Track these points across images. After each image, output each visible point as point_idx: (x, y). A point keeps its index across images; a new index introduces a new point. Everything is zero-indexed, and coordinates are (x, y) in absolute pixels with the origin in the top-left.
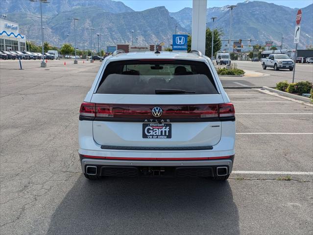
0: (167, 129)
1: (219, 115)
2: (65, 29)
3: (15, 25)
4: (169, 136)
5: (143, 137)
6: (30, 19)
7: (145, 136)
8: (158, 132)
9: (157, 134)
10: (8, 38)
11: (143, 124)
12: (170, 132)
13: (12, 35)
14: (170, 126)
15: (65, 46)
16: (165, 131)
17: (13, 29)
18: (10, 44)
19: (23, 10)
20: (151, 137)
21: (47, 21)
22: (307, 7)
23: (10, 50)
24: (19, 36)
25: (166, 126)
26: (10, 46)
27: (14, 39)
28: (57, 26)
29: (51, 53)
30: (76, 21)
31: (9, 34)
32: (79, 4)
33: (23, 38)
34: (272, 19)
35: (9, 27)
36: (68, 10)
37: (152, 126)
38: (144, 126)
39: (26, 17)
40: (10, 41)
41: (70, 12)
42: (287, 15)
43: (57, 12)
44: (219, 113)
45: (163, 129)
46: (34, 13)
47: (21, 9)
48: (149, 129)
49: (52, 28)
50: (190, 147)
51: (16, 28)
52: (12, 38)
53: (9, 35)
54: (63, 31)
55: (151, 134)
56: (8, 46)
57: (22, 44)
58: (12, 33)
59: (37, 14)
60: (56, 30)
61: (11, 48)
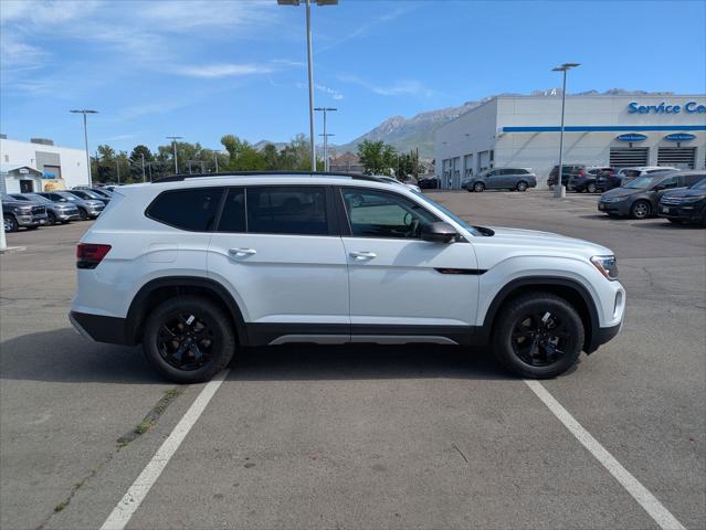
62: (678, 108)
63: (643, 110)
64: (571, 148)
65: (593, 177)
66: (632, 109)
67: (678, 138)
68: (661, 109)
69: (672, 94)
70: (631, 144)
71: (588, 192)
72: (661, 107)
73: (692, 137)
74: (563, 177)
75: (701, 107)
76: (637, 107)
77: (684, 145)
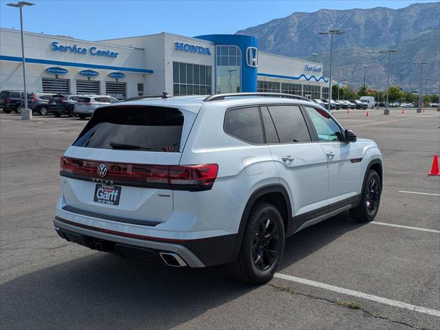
0: (116, 194)
1: (169, 181)
2: (404, 66)
3: (319, 66)
4: (116, 203)
5: (94, 201)
6: (356, 55)
7: (96, 200)
8: (108, 195)
9: (106, 198)
10: (307, 83)
11: (97, 185)
12: (118, 197)
13: (313, 79)
14: (119, 189)
15: (391, 89)
16: (114, 196)
17: (316, 71)
18: (309, 90)
19: (348, 45)
20: (100, 201)
21: (379, 57)
23: (309, 97)
24: (322, 80)
25: (116, 189)
26: (310, 93)
27: (316, 84)
28: (394, 62)
29: (363, 101)
30: (391, 53)
31: (308, 77)
32: (429, 28)
33: (326, 82)
35: (310, 69)
36: (412, 38)
37: (103, 188)
38: (97, 187)
39: (352, 54)
40: (310, 86)
41: (415, 40)
43: (396, 42)
44: (169, 178)
45: (113, 194)
46: (363, 47)
47: (346, 44)
48: (101, 191)
49: (385, 66)
50: (141, 221)
51: (320, 70)
52: (312, 82)
53: (317, 81)
54: (401, 68)
55: (101, 197)
56: (307, 93)
57: (326, 90)
58: (313, 76)
59: (367, 48)
60: (390, 68)
61: (310, 95)
62: (85, 50)
63: (63, 49)
64: (11, 75)
65: (45, 102)
66: (55, 47)
67: (88, 74)
68: (74, 50)
69: (72, 38)
70: (57, 76)
71: (41, 114)
72: (75, 48)
73: (97, 74)
74: (28, 102)
75: (99, 52)
76: (58, 45)
77: (92, 79)
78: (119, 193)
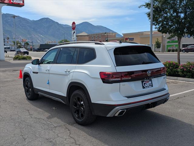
0: (151, 82)
4: (152, 86)
5: (143, 88)
7: (144, 88)
8: (148, 84)
9: (148, 86)
14: (151, 80)
20: (146, 87)
22: (40, 20)
34: (20, 26)
38: (142, 82)
42: (28, 23)
45: (149, 83)
48: (144, 83)
55: (146, 86)
78: (152, 82)
